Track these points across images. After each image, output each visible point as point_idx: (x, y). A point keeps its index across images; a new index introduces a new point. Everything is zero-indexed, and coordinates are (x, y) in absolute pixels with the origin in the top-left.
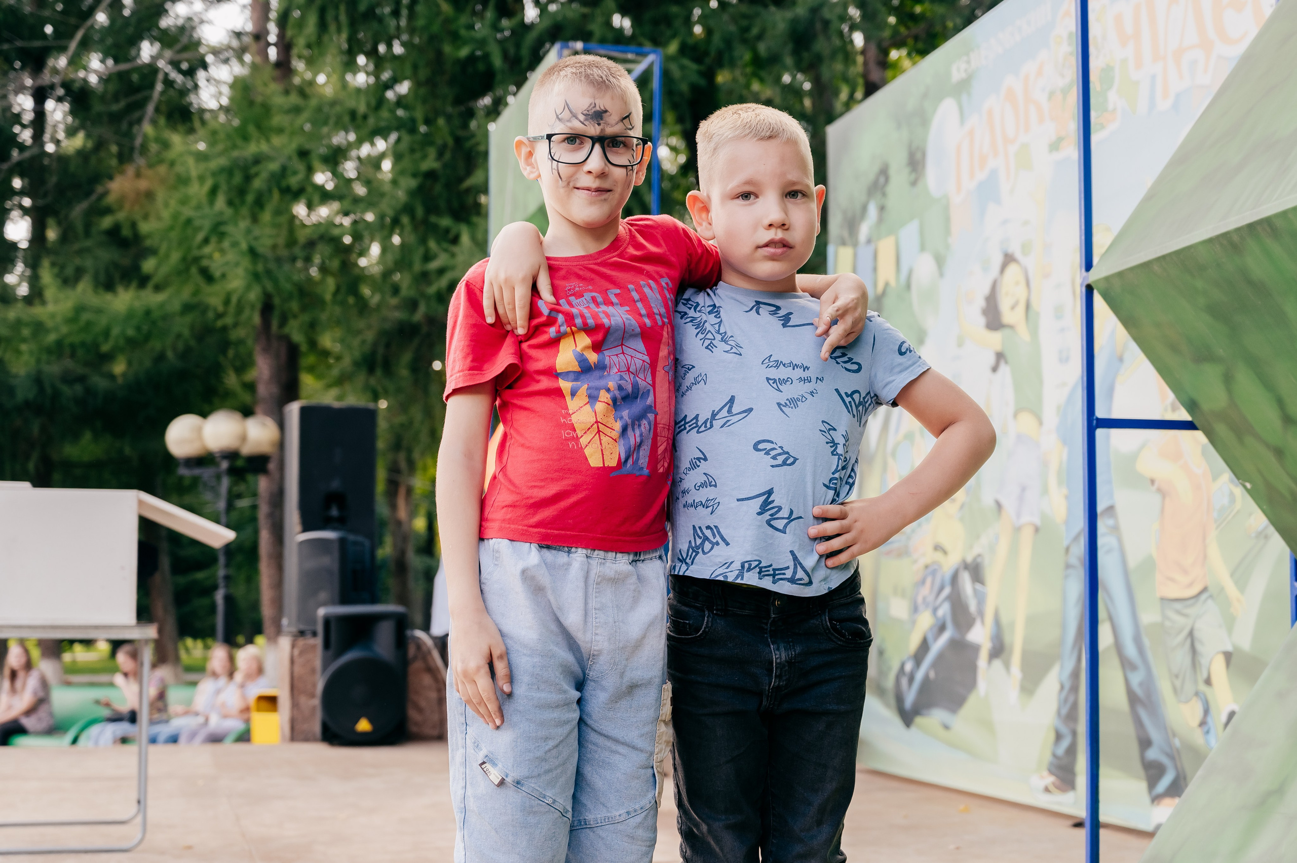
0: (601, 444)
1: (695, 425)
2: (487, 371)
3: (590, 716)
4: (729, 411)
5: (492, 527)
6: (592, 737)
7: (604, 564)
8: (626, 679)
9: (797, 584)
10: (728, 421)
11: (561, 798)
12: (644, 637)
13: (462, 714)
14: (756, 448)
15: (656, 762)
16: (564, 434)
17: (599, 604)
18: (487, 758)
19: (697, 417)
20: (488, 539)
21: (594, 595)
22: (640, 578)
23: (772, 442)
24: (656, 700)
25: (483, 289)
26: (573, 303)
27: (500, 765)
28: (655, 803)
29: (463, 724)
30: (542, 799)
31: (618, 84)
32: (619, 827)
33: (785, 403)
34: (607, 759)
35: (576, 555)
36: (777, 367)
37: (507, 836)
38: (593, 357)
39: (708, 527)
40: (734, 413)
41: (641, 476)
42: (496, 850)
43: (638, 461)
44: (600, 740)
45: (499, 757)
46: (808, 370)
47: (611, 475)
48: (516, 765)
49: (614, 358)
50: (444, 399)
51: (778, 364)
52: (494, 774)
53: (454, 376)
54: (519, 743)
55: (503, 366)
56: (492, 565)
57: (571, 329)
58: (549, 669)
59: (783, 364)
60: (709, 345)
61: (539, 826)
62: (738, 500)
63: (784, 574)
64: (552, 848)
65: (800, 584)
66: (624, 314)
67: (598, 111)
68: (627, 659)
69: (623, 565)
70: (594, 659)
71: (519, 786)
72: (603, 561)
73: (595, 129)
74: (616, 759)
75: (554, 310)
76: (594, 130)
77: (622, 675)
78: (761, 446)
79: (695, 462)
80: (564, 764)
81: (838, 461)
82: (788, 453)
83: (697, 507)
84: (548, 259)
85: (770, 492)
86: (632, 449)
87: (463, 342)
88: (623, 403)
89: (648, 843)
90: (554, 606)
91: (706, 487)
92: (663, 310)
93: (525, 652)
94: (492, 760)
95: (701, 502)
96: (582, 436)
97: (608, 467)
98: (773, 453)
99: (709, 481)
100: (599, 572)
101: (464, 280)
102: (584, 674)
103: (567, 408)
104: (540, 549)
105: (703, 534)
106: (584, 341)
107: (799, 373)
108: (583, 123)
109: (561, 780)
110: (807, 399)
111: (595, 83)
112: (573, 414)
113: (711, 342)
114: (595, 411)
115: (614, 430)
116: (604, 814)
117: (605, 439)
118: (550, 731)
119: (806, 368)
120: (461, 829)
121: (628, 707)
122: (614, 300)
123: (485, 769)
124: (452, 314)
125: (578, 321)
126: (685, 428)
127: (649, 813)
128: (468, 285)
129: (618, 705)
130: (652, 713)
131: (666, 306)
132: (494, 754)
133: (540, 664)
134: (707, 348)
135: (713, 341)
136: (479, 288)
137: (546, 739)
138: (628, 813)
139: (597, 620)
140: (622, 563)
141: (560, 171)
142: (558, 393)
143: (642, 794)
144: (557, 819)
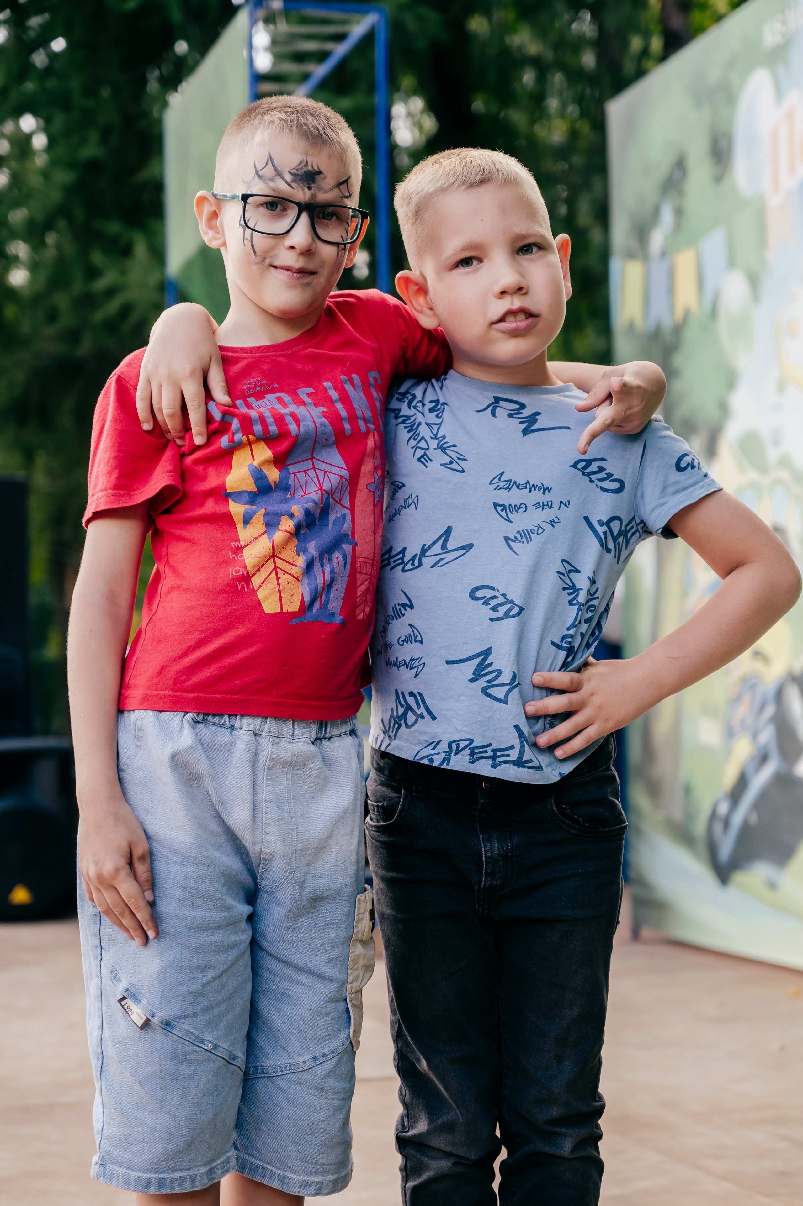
0: (278, 584)
1: (400, 561)
2: (137, 492)
3: (263, 935)
4: (444, 547)
5: (135, 695)
6: (268, 963)
7: (277, 743)
8: (307, 890)
9: (525, 767)
10: (442, 559)
11: (226, 1042)
12: (330, 836)
13: (95, 935)
14: (472, 595)
15: (349, 994)
16: (232, 572)
17: (272, 795)
18: (127, 992)
19: (404, 550)
20: (130, 711)
21: (265, 783)
22: (325, 761)
23: (493, 589)
24: (348, 915)
25: (137, 386)
26: (253, 405)
27: (144, 1002)
28: (350, 1045)
29: (97, 947)
30: (198, 1044)
31: (338, 139)
32: (305, 1076)
33: (515, 537)
34: (286, 991)
35: (241, 732)
36: (509, 489)
37: (154, 1090)
38: (273, 474)
39: (411, 694)
40: (449, 549)
41: (331, 623)
42: (141, 1108)
43: (327, 604)
44: (277, 967)
45: (143, 991)
46: (549, 492)
47: (291, 623)
48: (164, 1002)
49: (301, 476)
50: (84, 524)
51: (510, 485)
52: (137, 1013)
53: (96, 496)
54: (168, 975)
55: (157, 488)
56: (133, 747)
57: (248, 438)
58: (207, 880)
59: (516, 485)
60: (422, 456)
61: (196, 1077)
62: (448, 662)
63: (508, 755)
64: (212, 1104)
65: (528, 767)
66: (318, 417)
67: (310, 171)
68: (308, 865)
69: (303, 745)
70: (265, 865)
71: (168, 1028)
72: (276, 740)
73: (304, 194)
74: (298, 991)
75: (228, 412)
76: (302, 194)
77: (302, 885)
78: (479, 594)
79: (400, 609)
80: (230, 999)
81: (578, 613)
82: (512, 602)
83: (400, 667)
84: (222, 348)
85: (487, 653)
86: (320, 589)
87: (109, 453)
88: (308, 531)
89: (342, 1096)
90: (214, 799)
91: (411, 642)
92: (368, 414)
93: (175, 859)
94: (134, 995)
95: (404, 660)
96: (254, 574)
97: (287, 612)
98: (493, 603)
99: (414, 635)
100: (272, 753)
101: (115, 374)
102: (256, 883)
103: (238, 540)
104: (194, 725)
105: (406, 701)
106: (263, 453)
107: (537, 496)
108: (289, 185)
109: (225, 1018)
110: (544, 530)
111: (309, 135)
112: (245, 546)
113: (425, 454)
114: (273, 541)
115: (296, 566)
116: (285, 1059)
117: (283, 577)
118: (210, 958)
119: (546, 490)
120: (98, 1080)
121: (312, 925)
122: (307, 400)
123: (125, 1007)
124: (99, 416)
125: (258, 428)
126: (389, 564)
127: (342, 1057)
128: (119, 380)
129: (298, 924)
130: (342, 932)
131: (372, 408)
132: (136, 987)
133: (194, 874)
134: (419, 460)
135: (427, 452)
136: (132, 384)
137: (204, 968)
138: (315, 1059)
139: (269, 816)
140: (301, 742)
141: (254, 243)
142: (227, 520)
143: (333, 1034)
144: (220, 1068)
